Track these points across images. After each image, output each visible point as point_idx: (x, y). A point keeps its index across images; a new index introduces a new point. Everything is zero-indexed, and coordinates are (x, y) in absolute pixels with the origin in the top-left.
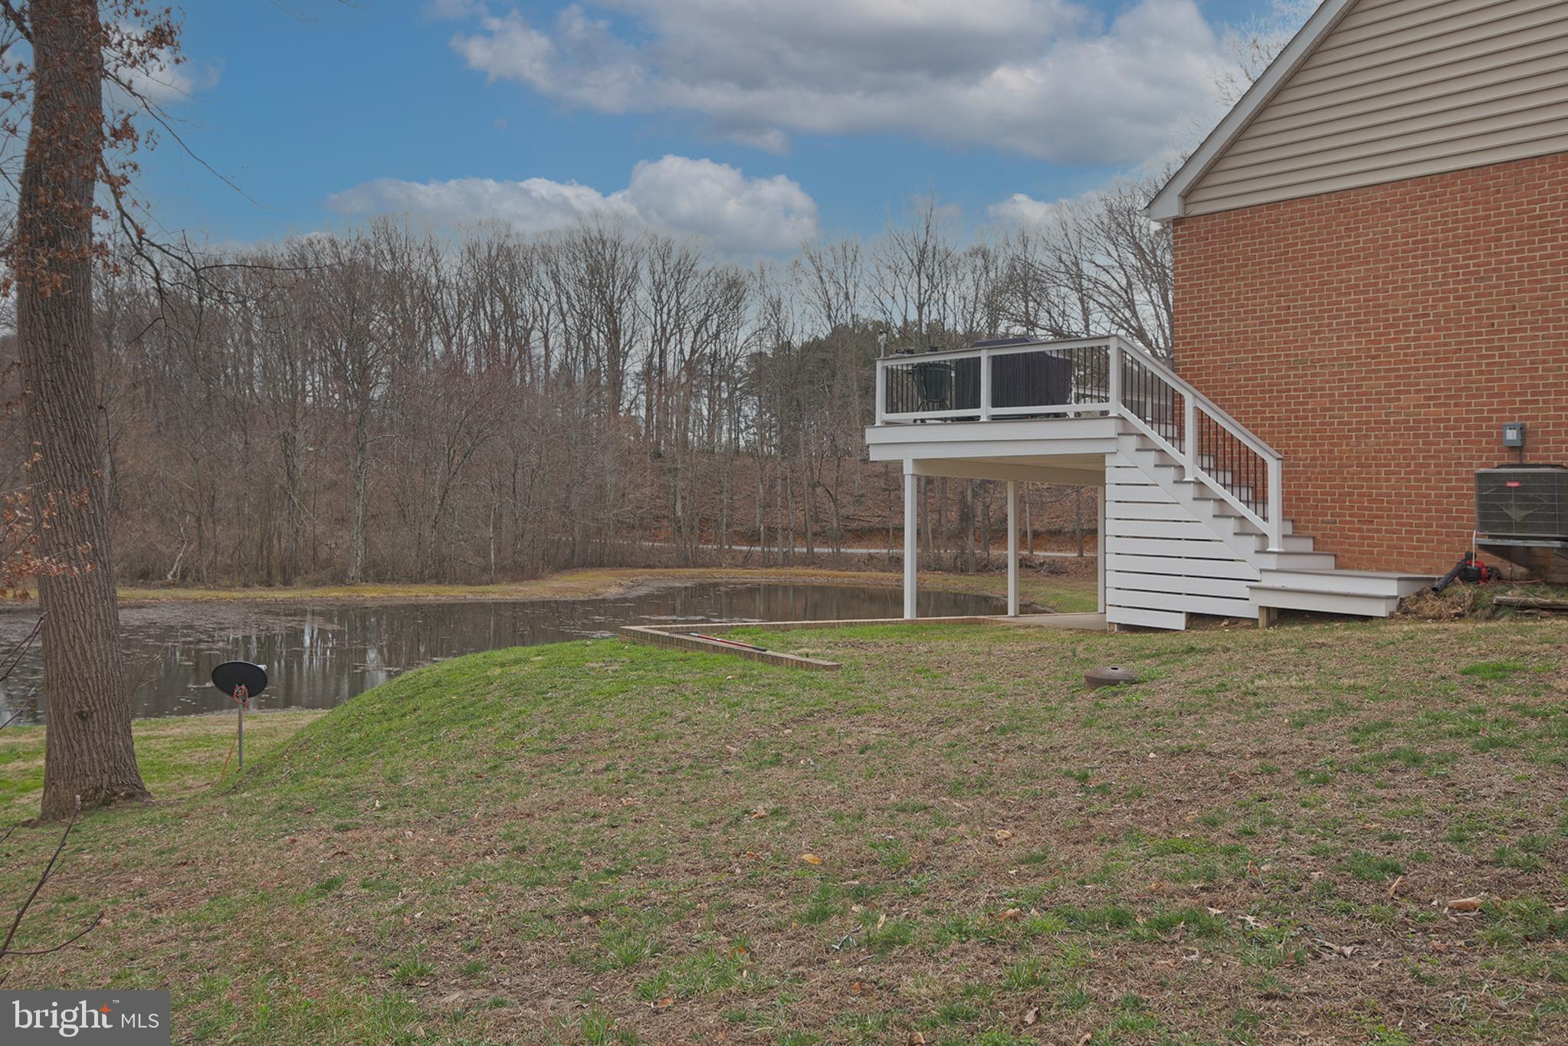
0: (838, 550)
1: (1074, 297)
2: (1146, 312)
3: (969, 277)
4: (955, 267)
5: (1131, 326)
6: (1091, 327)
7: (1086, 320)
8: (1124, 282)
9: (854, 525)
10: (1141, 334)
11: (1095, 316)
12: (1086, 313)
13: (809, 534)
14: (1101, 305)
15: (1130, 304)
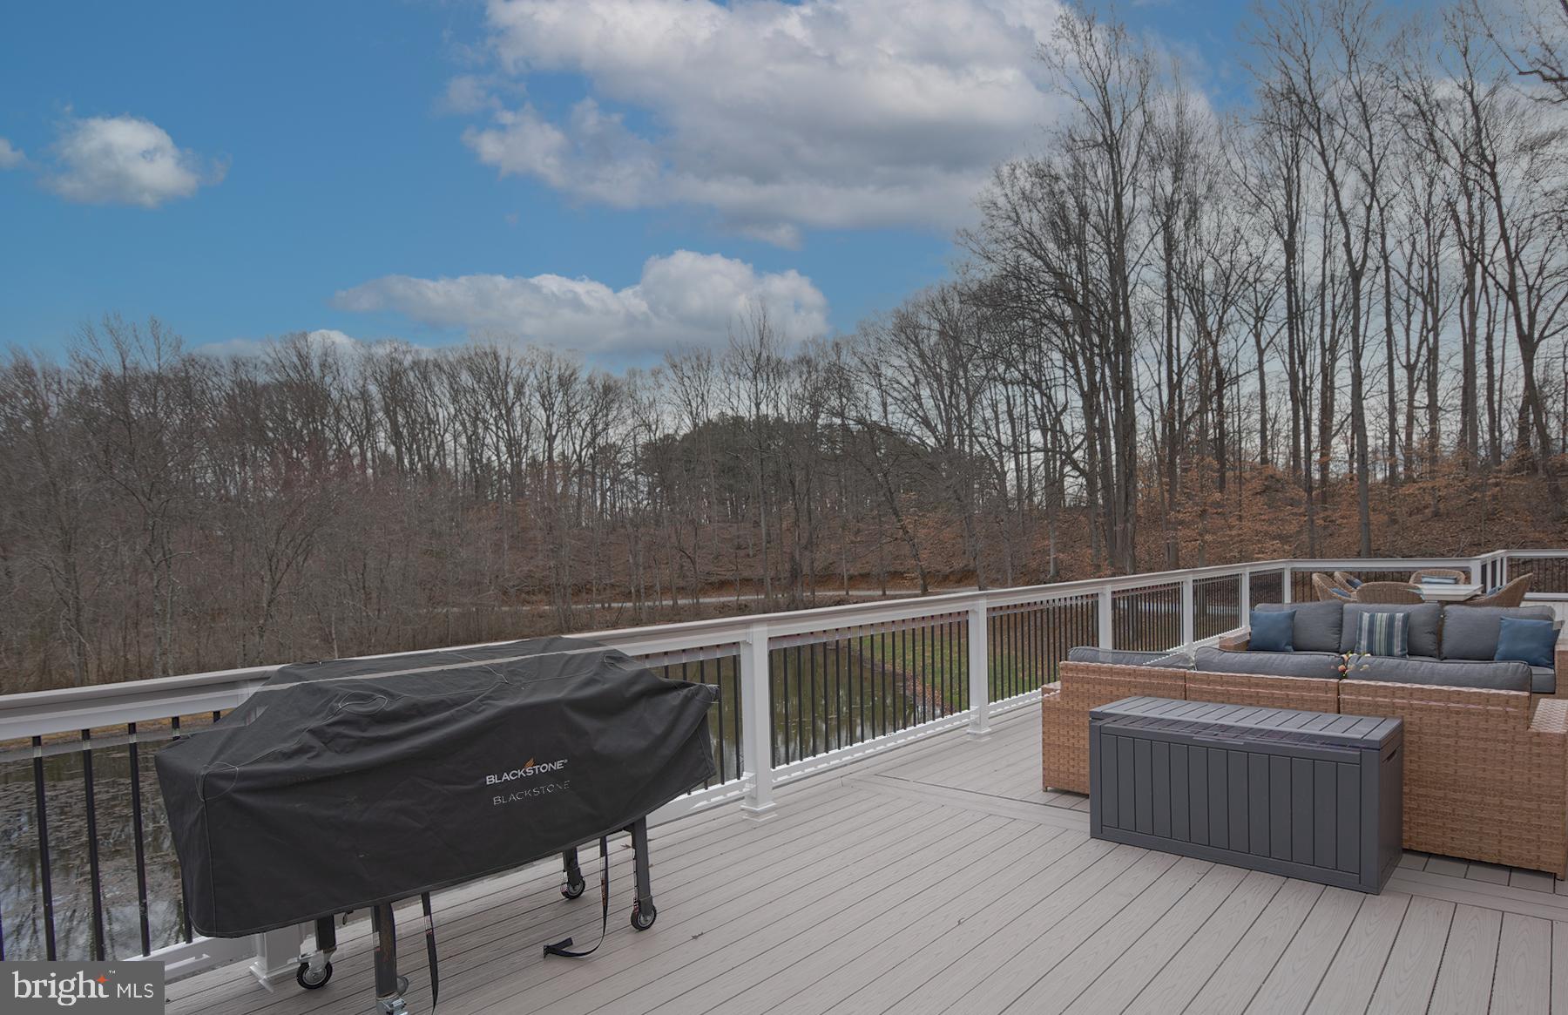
0: (698, 601)
1: (875, 393)
2: (929, 403)
3: (797, 381)
4: (787, 372)
5: (918, 415)
6: (889, 416)
7: (885, 411)
8: (913, 380)
9: (713, 579)
10: (926, 422)
11: (890, 409)
12: (884, 405)
13: (674, 589)
14: (895, 398)
15: (918, 398)
